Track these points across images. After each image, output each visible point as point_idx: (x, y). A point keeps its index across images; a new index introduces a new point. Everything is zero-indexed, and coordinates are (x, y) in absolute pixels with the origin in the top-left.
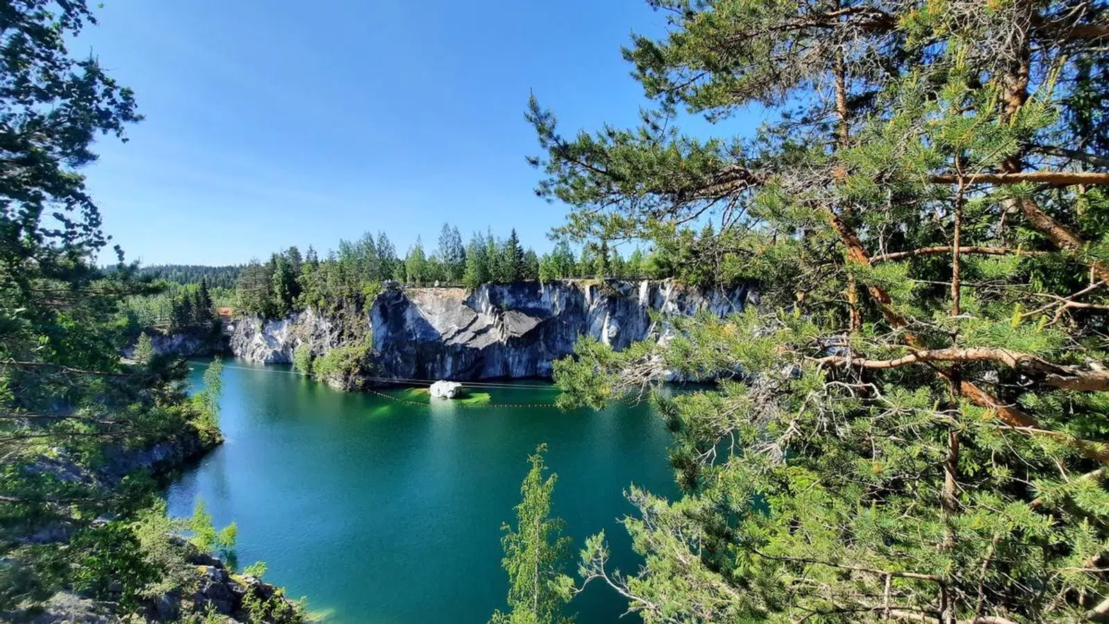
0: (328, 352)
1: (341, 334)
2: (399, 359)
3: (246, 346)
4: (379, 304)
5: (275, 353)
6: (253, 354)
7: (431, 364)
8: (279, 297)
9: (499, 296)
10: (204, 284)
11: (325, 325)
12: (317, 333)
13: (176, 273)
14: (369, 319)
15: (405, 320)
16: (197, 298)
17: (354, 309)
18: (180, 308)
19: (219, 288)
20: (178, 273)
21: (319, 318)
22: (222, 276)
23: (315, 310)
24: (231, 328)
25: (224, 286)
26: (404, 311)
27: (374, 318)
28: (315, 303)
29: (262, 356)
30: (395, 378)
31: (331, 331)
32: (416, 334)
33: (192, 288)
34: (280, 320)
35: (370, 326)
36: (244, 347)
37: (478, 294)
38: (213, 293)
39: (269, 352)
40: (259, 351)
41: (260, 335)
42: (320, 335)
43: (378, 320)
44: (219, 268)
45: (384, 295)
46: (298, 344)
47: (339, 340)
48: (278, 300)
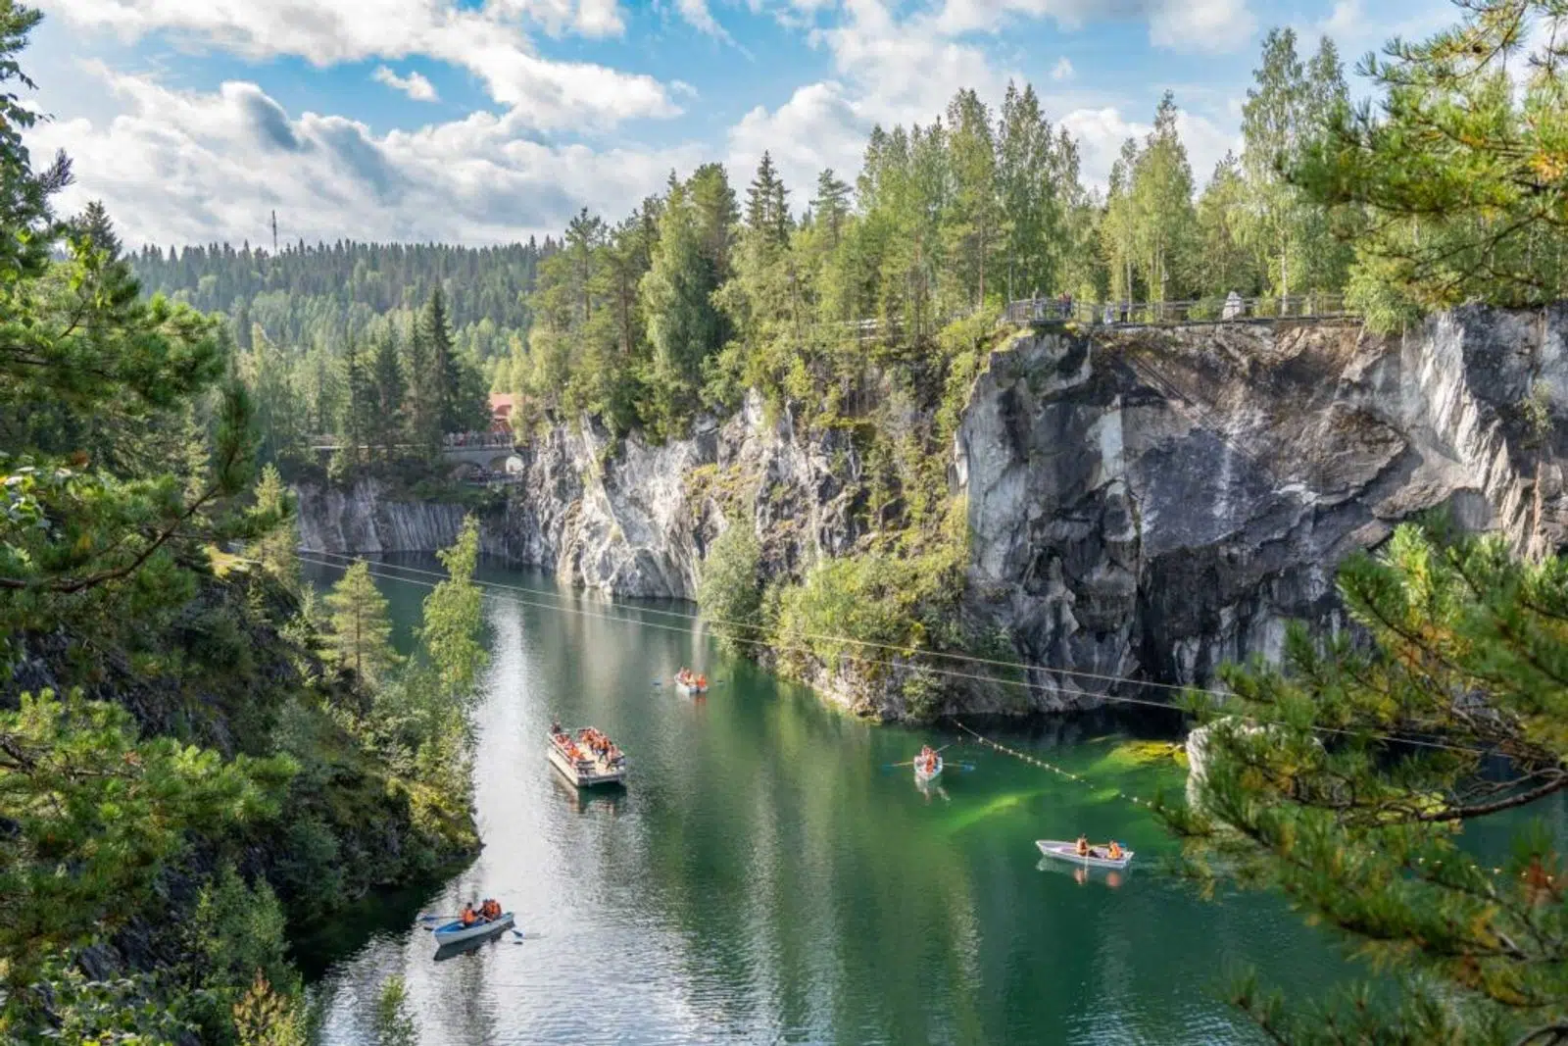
0: (815, 566)
1: (859, 502)
2: (1068, 615)
3: (559, 533)
4: (997, 392)
5: (646, 558)
6: (577, 558)
7: (1196, 647)
8: (661, 356)
9: (1514, 362)
10: (438, 312)
11: (807, 465)
12: (778, 494)
13: (363, 275)
14: (957, 450)
15: (1098, 457)
16: (419, 358)
17: (909, 409)
18: (372, 395)
19: (485, 325)
20: (369, 275)
21: (786, 437)
22: (494, 284)
23: (773, 401)
24: (514, 464)
25: (499, 319)
26: (1095, 419)
27: (978, 447)
28: (776, 379)
29: (605, 568)
30: (1051, 687)
31: (826, 491)
32: (1137, 518)
33: (406, 321)
34: (662, 443)
35: (963, 474)
36: (552, 536)
37: (1416, 352)
38: (467, 342)
39: (627, 556)
40: (595, 552)
41: (601, 493)
42: (789, 503)
43: (994, 455)
44: (485, 251)
45: (1014, 354)
46: (715, 530)
47: (849, 525)
48: (659, 370)
